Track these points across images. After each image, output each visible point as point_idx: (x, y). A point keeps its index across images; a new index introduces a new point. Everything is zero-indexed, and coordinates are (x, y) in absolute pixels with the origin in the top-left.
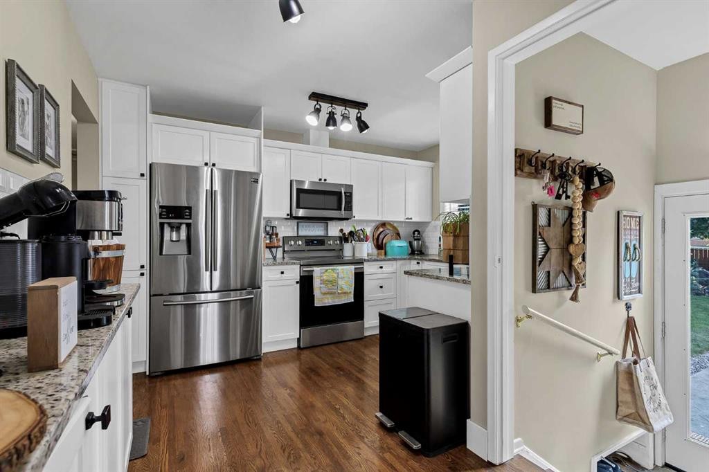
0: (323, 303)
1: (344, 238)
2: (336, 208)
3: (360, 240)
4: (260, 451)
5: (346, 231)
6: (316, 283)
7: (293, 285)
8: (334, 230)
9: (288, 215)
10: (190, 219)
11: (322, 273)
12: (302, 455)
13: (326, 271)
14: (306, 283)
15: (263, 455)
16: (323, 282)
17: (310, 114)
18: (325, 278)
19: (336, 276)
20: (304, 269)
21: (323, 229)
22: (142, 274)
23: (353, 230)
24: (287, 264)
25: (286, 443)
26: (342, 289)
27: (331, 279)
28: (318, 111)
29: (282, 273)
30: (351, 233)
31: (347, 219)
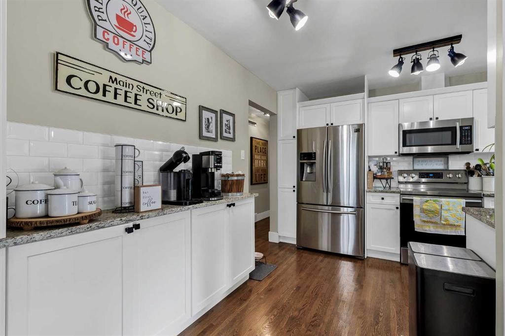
0: (423, 230)
1: (470, 172)
2: (450, 143)
3: (488, 174)
4: (303, 309)
5: (473, 165)
6: (416, 211)
7: (394, 210)
8: (457, 164)
9: (396, 153)
10: (315, 159)
11: (422, 203)
12: (321, 326)
13: (427, 201)
14: (406, 210)
15: (302, 312)
16: (423, 211)
17: (392, 69)
18: (424, 207)
19: (438, 207)
20: (403, 198)
21: (443, 163)
22: (294, 191)
23: (480, 163)
24: (386, 192)
25: (320, 314)
26: (446, 220)
27: (432, 209)
28: (401, 63)
29: (383, 199)
30: (478, 167)
31: (468, 153)
